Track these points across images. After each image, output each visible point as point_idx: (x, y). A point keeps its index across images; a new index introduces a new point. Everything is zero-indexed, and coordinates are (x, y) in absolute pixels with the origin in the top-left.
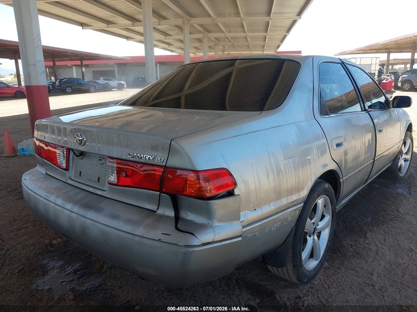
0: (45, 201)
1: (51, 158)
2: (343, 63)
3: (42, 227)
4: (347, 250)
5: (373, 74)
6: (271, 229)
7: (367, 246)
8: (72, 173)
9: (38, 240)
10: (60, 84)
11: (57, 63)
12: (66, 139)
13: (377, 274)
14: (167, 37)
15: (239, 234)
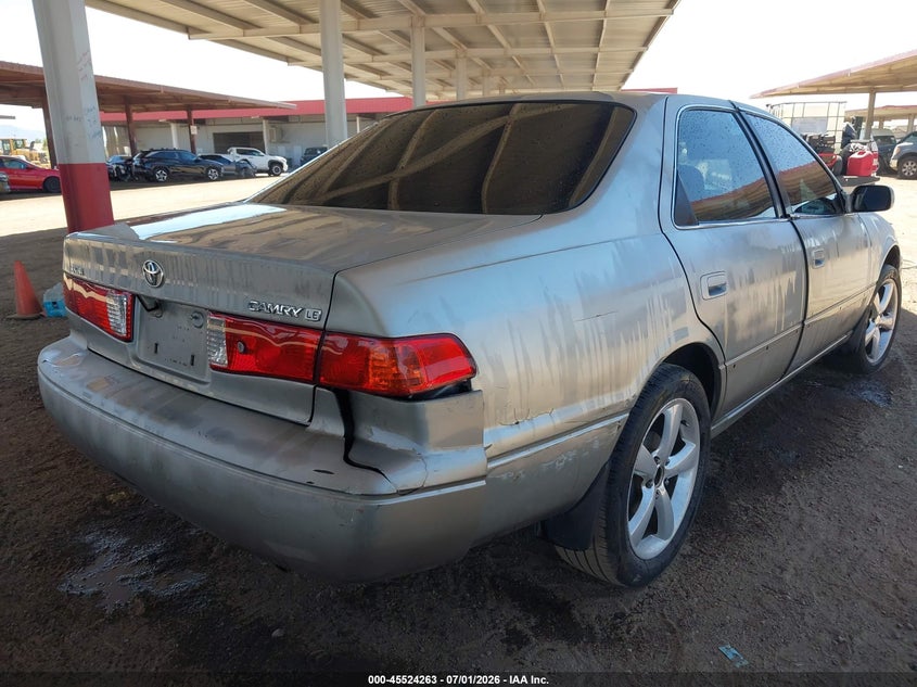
0: (83, 406)
1: (97, 314)
2: (739, 111)
3: (87, 467)
4: (734, 519)
5: (830, 139)
6: (555, 465)
7: (778, 510)
8: (139, 346)
9: (78, 493)
10: (142, 162)
11: (136, 117)
12: (125, 272)
13: (795, 568)
14: (376, 58)
15: (481, 473)
